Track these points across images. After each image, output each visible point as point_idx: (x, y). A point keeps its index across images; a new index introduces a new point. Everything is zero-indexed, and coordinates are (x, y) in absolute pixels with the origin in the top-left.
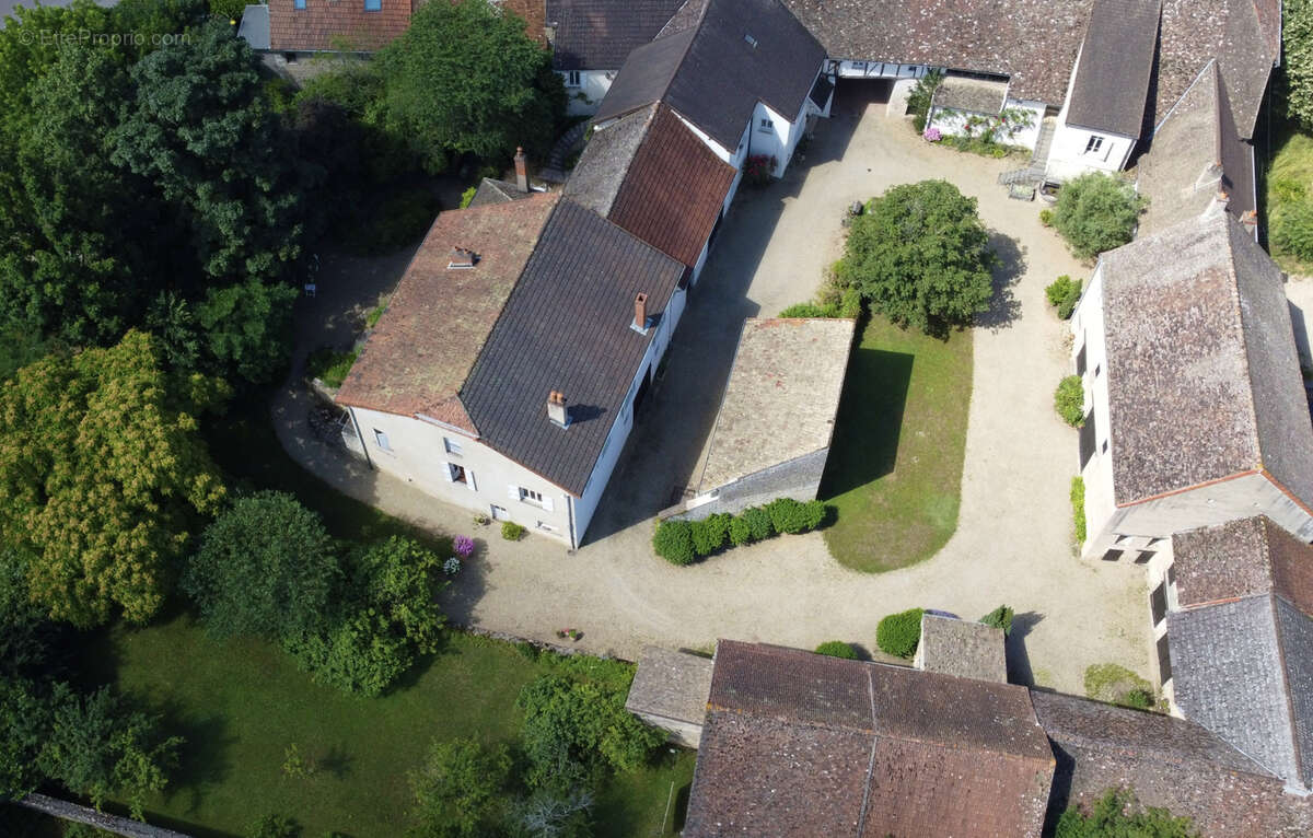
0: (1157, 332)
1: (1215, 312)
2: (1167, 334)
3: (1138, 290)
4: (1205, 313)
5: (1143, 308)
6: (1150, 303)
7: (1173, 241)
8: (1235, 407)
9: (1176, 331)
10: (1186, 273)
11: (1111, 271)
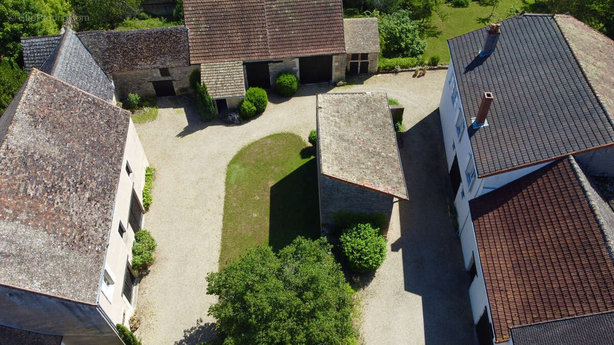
0: (68, 198)
1: (14, 178)
2: (61, 190)
3: (71, 245)
4: (23, 184)
5: (73, 226)
6: (66, 226)
7: (20, 272)
8: (33, 109)
9: (53, 187)
10: (22, 230)
11: (91, 282)
